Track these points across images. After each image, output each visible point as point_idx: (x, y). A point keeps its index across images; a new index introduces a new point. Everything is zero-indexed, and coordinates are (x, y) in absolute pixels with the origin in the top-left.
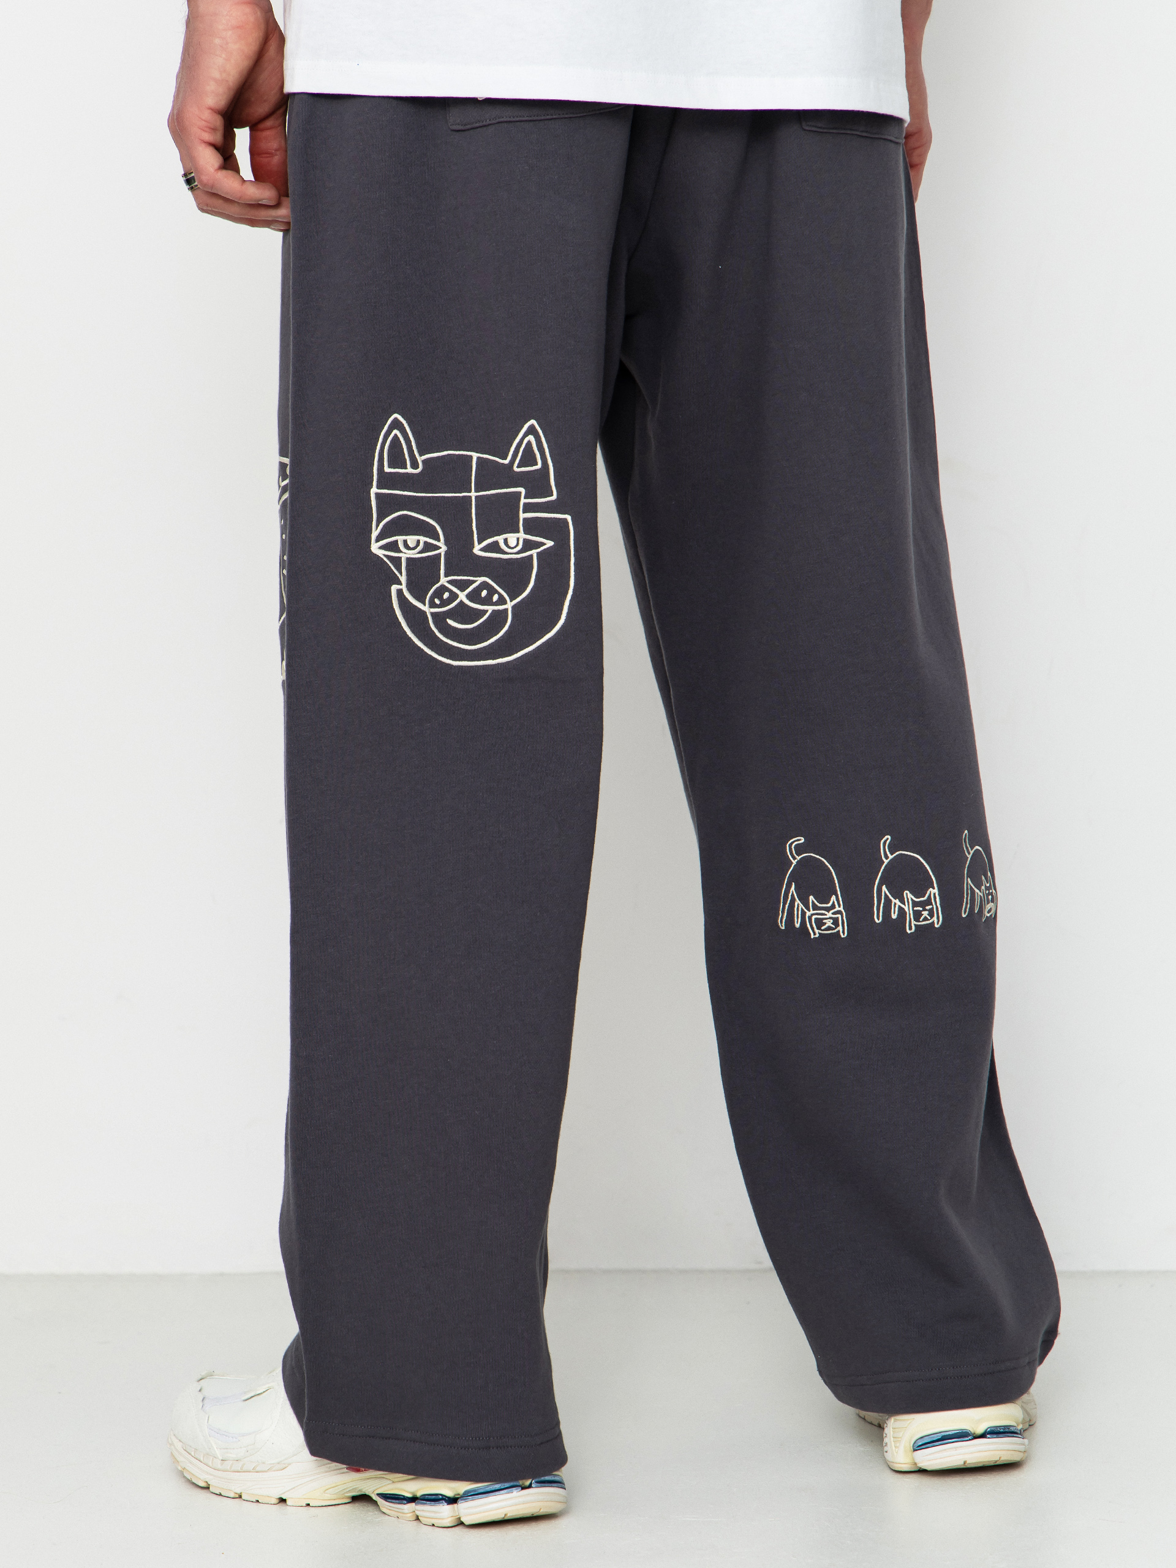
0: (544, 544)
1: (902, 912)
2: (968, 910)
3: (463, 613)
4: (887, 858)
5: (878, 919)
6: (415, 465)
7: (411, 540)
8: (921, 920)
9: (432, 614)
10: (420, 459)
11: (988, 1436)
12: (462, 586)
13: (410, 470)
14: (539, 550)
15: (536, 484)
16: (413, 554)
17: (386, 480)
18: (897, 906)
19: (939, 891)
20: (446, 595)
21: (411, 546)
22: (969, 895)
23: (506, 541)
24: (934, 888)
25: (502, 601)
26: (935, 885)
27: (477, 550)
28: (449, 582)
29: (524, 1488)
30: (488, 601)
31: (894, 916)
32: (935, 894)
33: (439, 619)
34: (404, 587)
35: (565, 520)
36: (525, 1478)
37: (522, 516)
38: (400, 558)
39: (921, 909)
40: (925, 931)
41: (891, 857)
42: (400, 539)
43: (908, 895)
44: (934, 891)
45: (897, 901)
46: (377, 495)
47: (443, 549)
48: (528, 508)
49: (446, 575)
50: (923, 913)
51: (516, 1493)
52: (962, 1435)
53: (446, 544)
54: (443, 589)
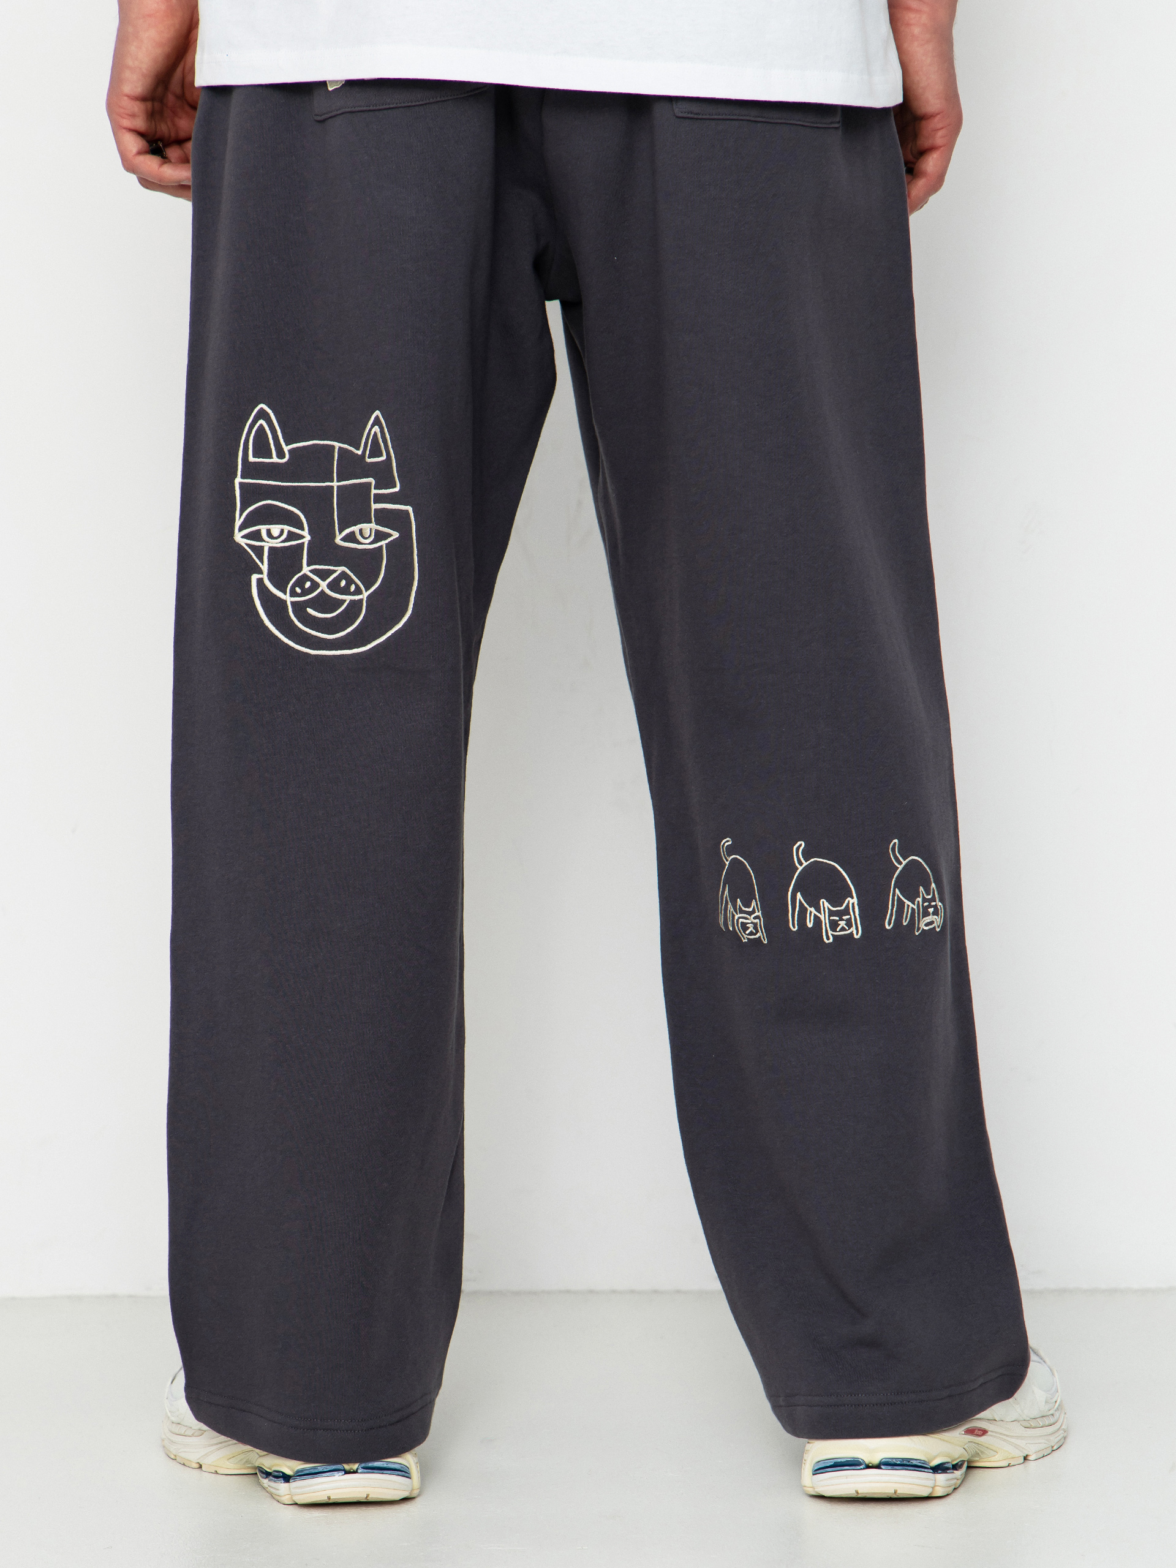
0: (390, 535)
1: (817, 921)
2: (892, 921)
3: (324, 603)
4: (801, 865)
5: (794, 927)
6: (281, 454)
7: (276, 529)
8: (838, 930)
9: (292, 603)
10: (286, 449)
11: (883, 1467)
12: (323, 575)
13: (275, 459)
14: (387, 541)
15: (383, 476)
16: (277, 544)
17: (250, 470)
18: (813, 915)
19: (858, 901)
20: (308, 584)
21: (274, 536)
22: (895, 907)
23: (361, 530)
24: (852, 898)
25: (358, 591)
26: (854, 894)
27: (338, 540)
28: (311, 571)
29: (347, 1472)
30: (345, 591)
31: (810, 925)
32: (853, 904)
33: (299, 608)
34: (265, 577)
35: (407, 511)
36: (348, 1462)
37: (374, 506)
38: (262, 547)
39: (837, 918)
40: (844, 941)
41: (805, 864)
42: (263, 529)
43: (825, 904)
44: (853, 901)
45: (813, 909)
46: (241, 484)
47: (308, 538)
48: (379, 499)
49: (308, 565)
50: (839, 922)
51: (338, 1477)
52: (853, 1464)
53: (310, 534)
54: (305, 578)
